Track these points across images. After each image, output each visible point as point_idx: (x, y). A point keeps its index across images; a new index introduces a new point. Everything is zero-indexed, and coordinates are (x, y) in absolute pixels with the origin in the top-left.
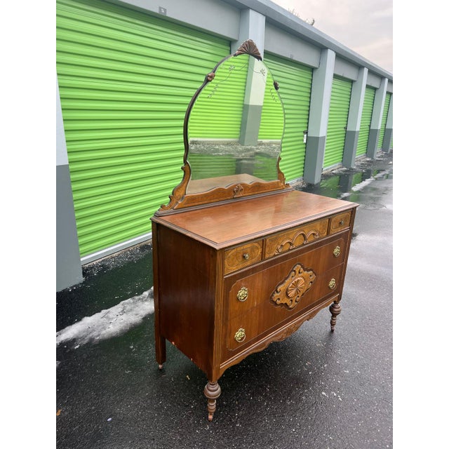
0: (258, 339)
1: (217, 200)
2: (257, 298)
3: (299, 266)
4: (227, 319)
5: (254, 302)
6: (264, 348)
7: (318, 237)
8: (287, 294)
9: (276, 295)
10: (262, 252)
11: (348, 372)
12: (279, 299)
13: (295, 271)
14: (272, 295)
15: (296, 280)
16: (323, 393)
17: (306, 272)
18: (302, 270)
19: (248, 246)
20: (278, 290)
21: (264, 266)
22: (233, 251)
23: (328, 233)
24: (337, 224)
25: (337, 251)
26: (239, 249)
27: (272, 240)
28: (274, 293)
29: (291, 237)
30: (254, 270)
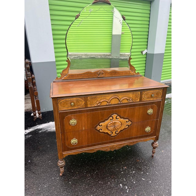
0: (88, 146)
1: (87, 77)
2: (85, 126)
3: (116, 115)
4: (64, 132)
5: (82, 127)
6: (94, 152)
7: (131, 101)
8: (107, 128)
9: (98, 127)
10: (85, 103)
11: (144, 179)
12: (102, 130)
13: (112, 117)
14: (96, 126)
15: (114, 122)
16: (121, 185)
17: (122, 119)
18: (118, 117)
19: (75, 99)
20: (100, 124)
21: (87, 111)
22: (64, 100)
23: (141, 100)
24: (149, 95)
25: (150, 111)
26: (67, 99)
27: (92, 98)
28: (97, 126)
29: (108, 98)
30: (80, 112)
